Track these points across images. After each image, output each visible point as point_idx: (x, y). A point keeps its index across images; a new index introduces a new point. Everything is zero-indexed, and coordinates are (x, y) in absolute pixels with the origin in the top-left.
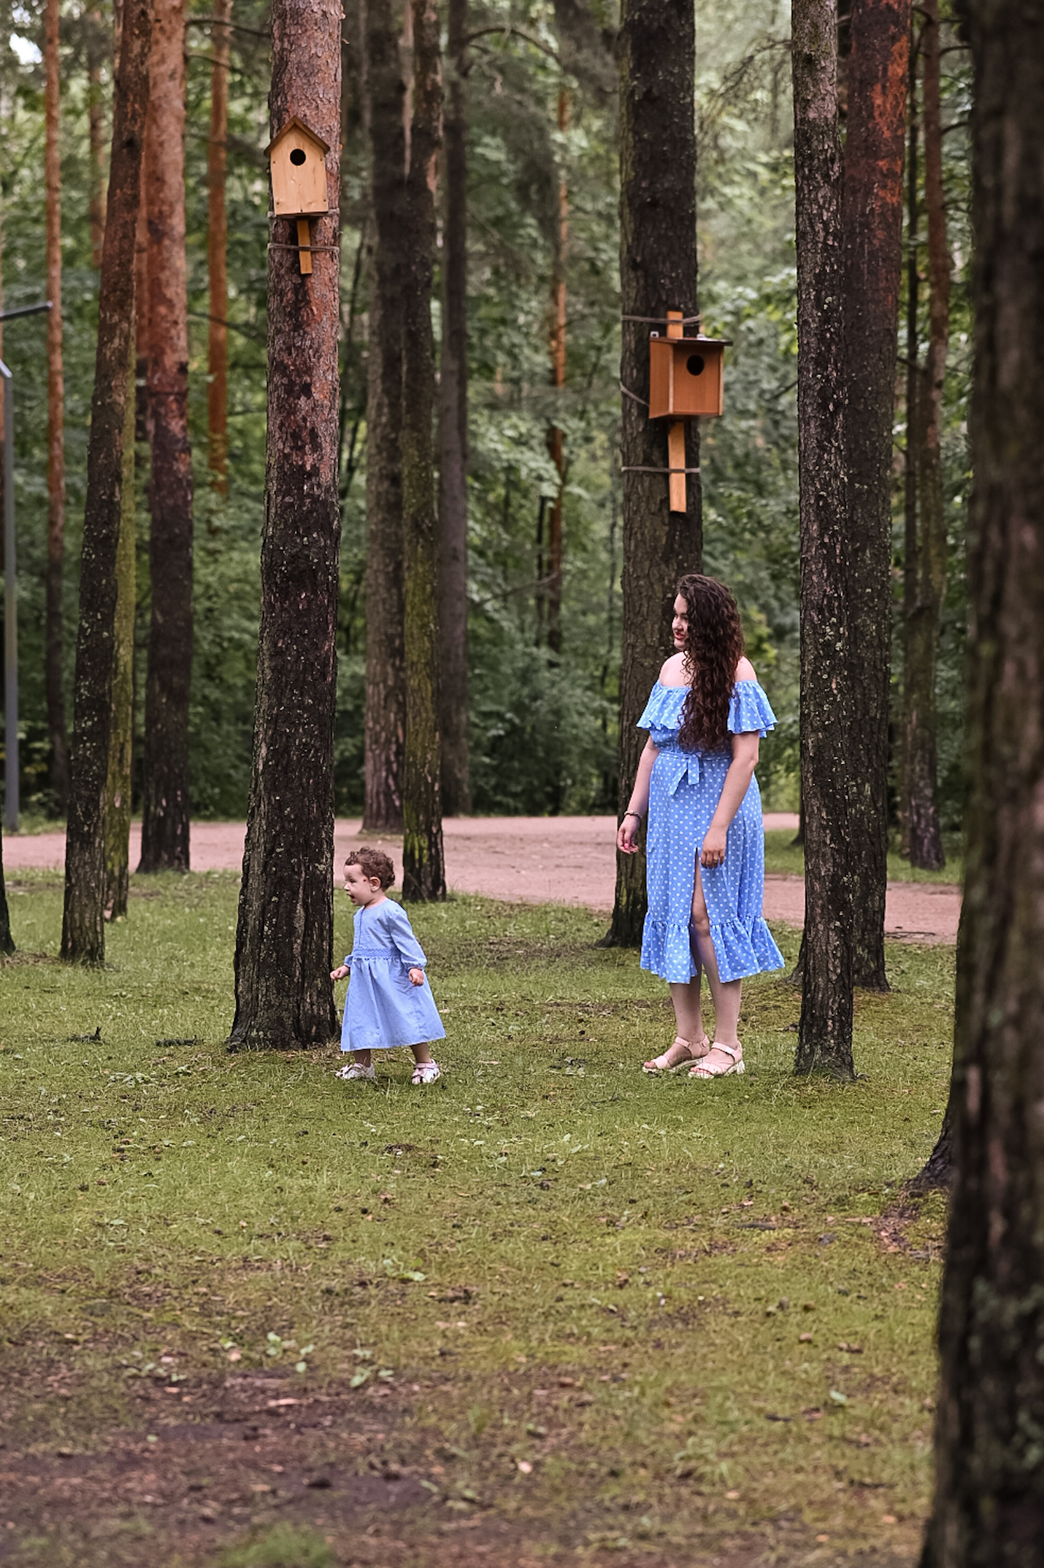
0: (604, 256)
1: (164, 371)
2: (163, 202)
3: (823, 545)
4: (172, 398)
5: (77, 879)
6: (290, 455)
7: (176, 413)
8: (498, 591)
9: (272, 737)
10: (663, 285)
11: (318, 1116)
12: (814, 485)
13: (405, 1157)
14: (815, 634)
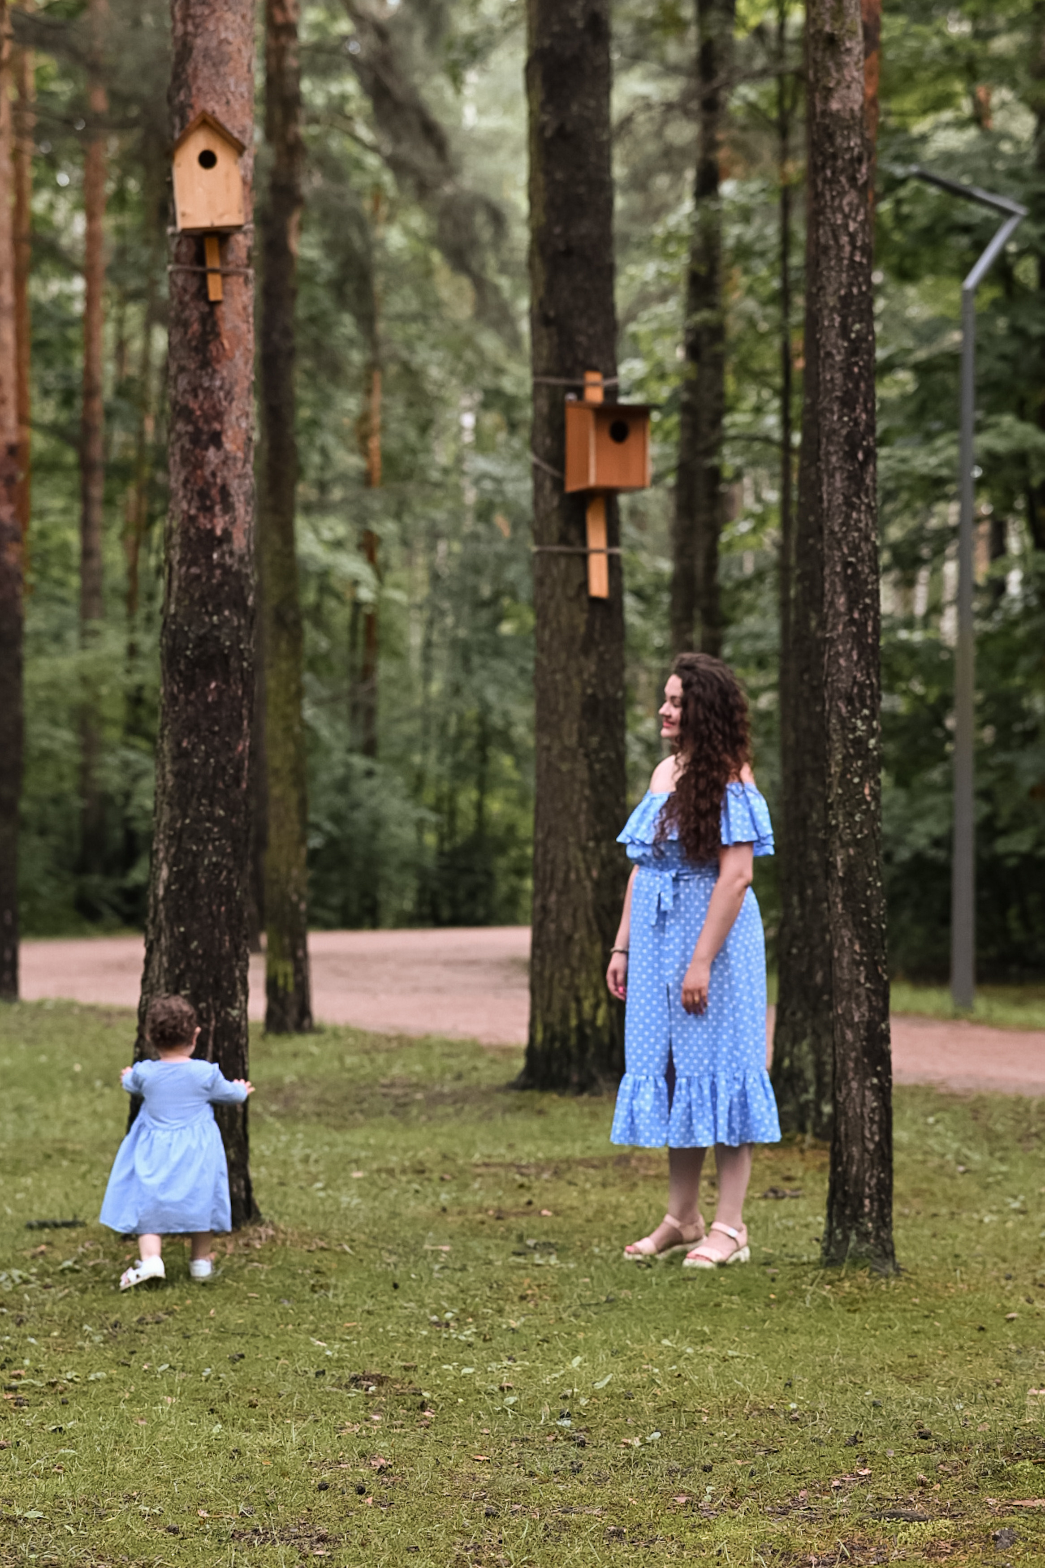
6: (196, 517)
10: (579, 343)
11: (251, 1331)
12: (840, 549)
13: (379, 1393)
14: (843, 728)
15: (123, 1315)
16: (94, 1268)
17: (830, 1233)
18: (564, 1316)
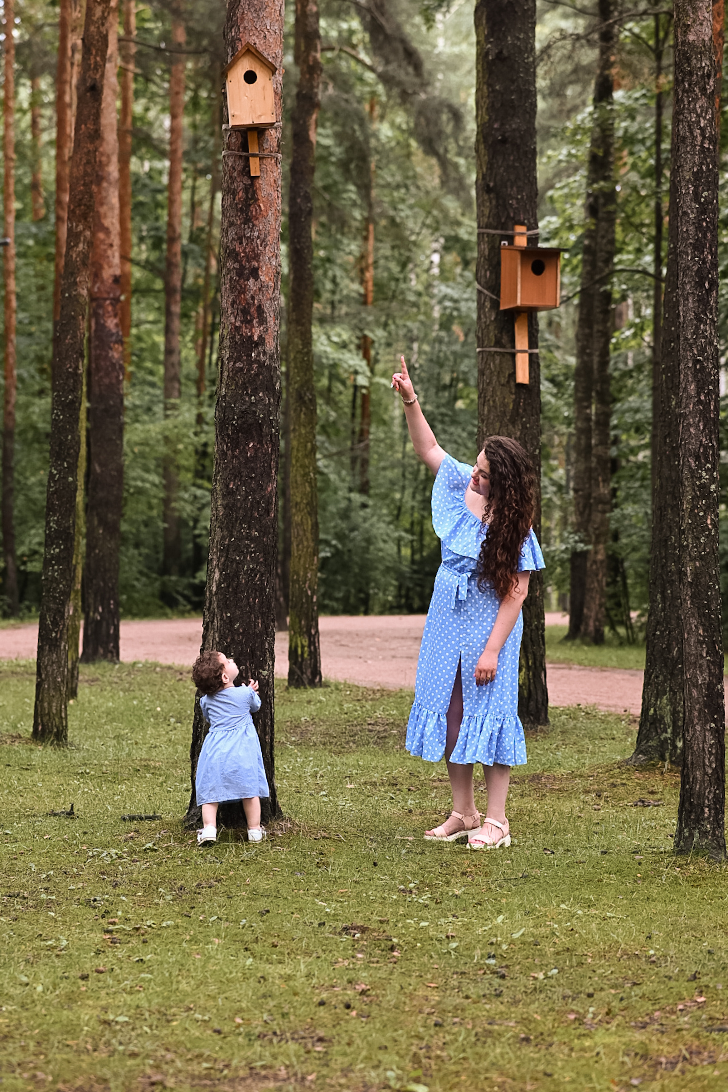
0: (402, 214)
1: (102, 282)
2: (102, 154)
3: (700, 402)
4: (108, 302)
5: (46, 675)
6: (240, 327)
7: (112, 313)
8: (326, 452)
9: (224, 564)
10: (511, 205)
11: (274, 894)
12: (692, 351)
13: (362, 938)
14: (692, 477)
15: (187, 881)
16: (167, 848)
17: (680, 831)
18: (493, 887)
